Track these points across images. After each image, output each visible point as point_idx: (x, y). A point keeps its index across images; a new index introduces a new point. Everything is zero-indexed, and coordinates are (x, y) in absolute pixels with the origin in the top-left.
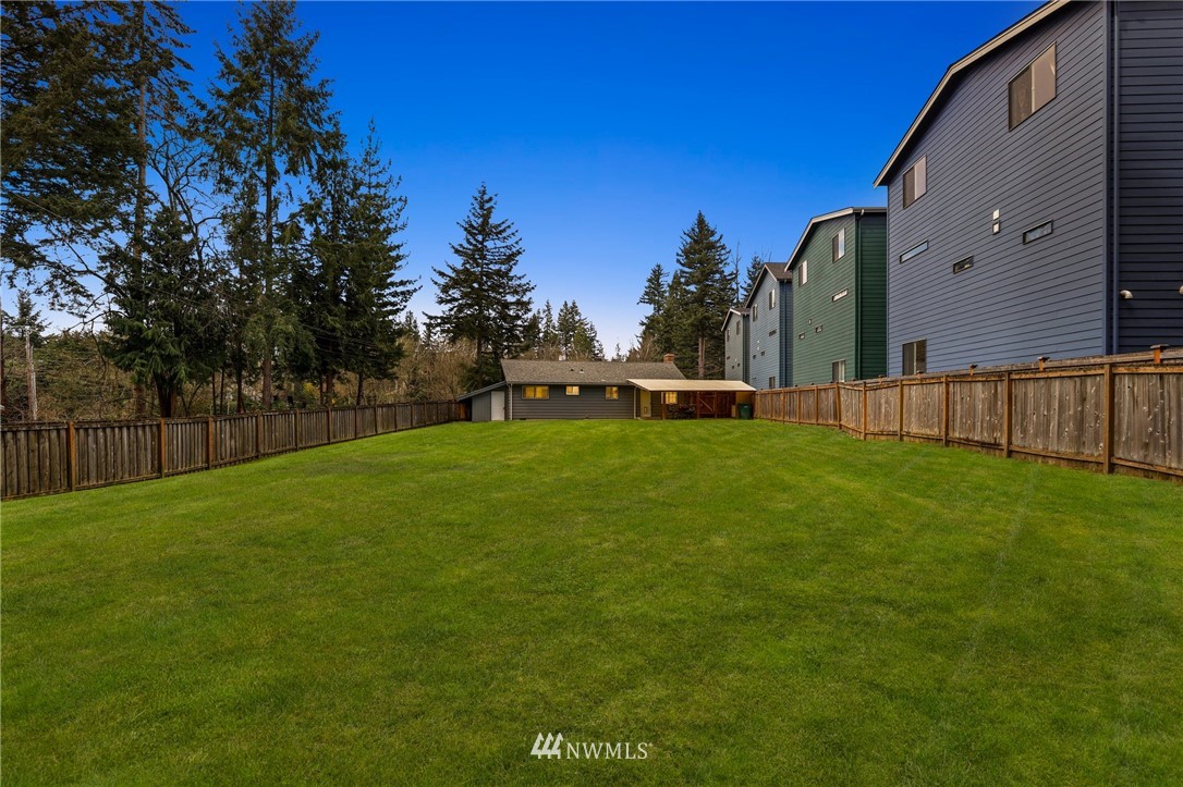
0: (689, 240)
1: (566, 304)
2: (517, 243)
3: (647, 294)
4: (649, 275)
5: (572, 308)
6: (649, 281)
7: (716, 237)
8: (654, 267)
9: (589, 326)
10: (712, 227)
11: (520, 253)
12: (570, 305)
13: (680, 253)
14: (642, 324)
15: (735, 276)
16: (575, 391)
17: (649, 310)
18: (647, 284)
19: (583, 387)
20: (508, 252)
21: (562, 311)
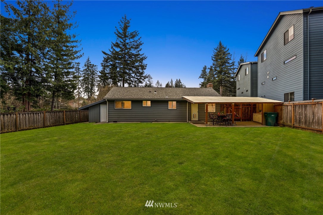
0: (216, 51)
1: (177, 80)
2: (139, 39)
3: (201, 75)
4: (202, 69)
5: (179, 81)
6: (203, 71)
7: (227, 49)
8: (204, 66)
9: (184, 86)
10: (225, 47)
11: (141, 44)
12: (178, 80)
13: (213, 56)
14: (200, 85)
15: (233, 64)
16: (149, 104)
17: (202, 80)
18: (202, 72)
19: (153, 102)
20: (135, 44)
21: (176, 82)
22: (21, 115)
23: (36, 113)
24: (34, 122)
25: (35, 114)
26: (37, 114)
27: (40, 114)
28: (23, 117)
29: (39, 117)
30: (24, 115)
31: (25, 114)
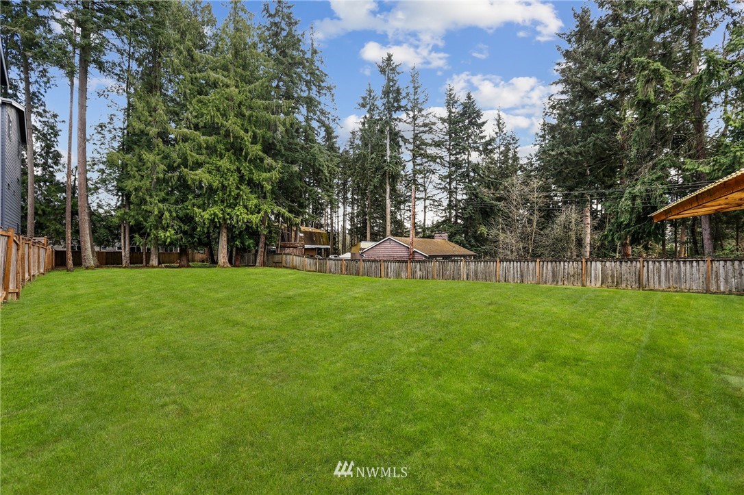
22: (650, 263)
23: (685, 262)
24: (680, 278)
25: (682, 263)
26: (688, 263)
27: (695, 264)
28: (653, 268)
29: (694, 269)
30: (657, 264)
31: (658, 262)
